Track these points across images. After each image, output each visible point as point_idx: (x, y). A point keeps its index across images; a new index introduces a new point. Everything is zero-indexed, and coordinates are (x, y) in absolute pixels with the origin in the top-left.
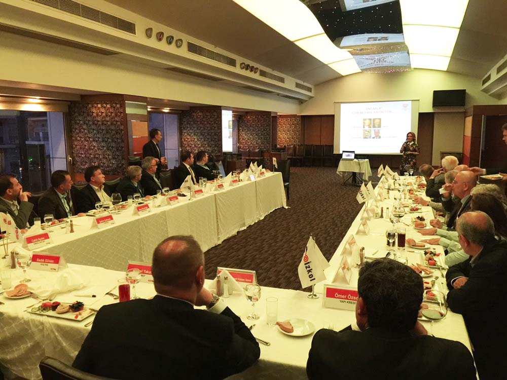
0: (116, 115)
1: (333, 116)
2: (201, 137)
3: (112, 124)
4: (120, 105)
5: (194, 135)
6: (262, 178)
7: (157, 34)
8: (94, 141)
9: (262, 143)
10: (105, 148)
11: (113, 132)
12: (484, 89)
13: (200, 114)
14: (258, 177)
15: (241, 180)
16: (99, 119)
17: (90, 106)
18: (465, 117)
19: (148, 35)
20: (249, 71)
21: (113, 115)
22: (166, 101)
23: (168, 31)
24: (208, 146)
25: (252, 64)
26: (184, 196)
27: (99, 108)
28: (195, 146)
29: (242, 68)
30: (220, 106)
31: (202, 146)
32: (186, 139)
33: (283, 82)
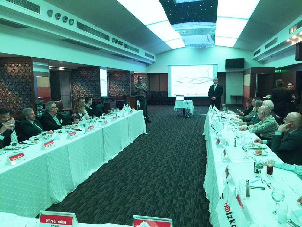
0: (26, 72)
1: (167, 74)
2: (87, 87)
3: (23, 78)
4: (29, 65)
5: (81, 86)
6: (131, 114)
7: (56, 15)
8: (9, 90)
9: (125, 91)
10: (18, 96)
11: (24, 84)
12: (255, 58)
13: (85, 72)
14: (129, 114)
15: (118, 117)
16: (13, 74)
17: (6, 65)
18: (244, 75)
19: (49, 15)
20: (117, 44)
21: (23, 71)
22: (61, 62)
23: (64, 13)
24: (91, 93)
25: (119, 39)
26: (80, 130)
27: (13, 66)
28: (82, 93)
29: (113, 42)
30: (99, 67)
31: (86, 93)
32: (76, 89)
33: (138, 52)
